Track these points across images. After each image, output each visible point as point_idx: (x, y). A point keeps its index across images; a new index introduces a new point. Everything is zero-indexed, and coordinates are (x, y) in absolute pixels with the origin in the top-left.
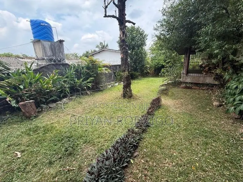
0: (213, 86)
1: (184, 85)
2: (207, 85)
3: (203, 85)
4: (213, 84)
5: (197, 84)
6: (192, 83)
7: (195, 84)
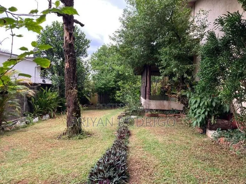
0: (179, 113)
1: (149, 113)
2: (174, 111)
3: (169, 112)
4: (179, 110)
5: (163, 111)
6: (157, 110)
7: (161, 110)
